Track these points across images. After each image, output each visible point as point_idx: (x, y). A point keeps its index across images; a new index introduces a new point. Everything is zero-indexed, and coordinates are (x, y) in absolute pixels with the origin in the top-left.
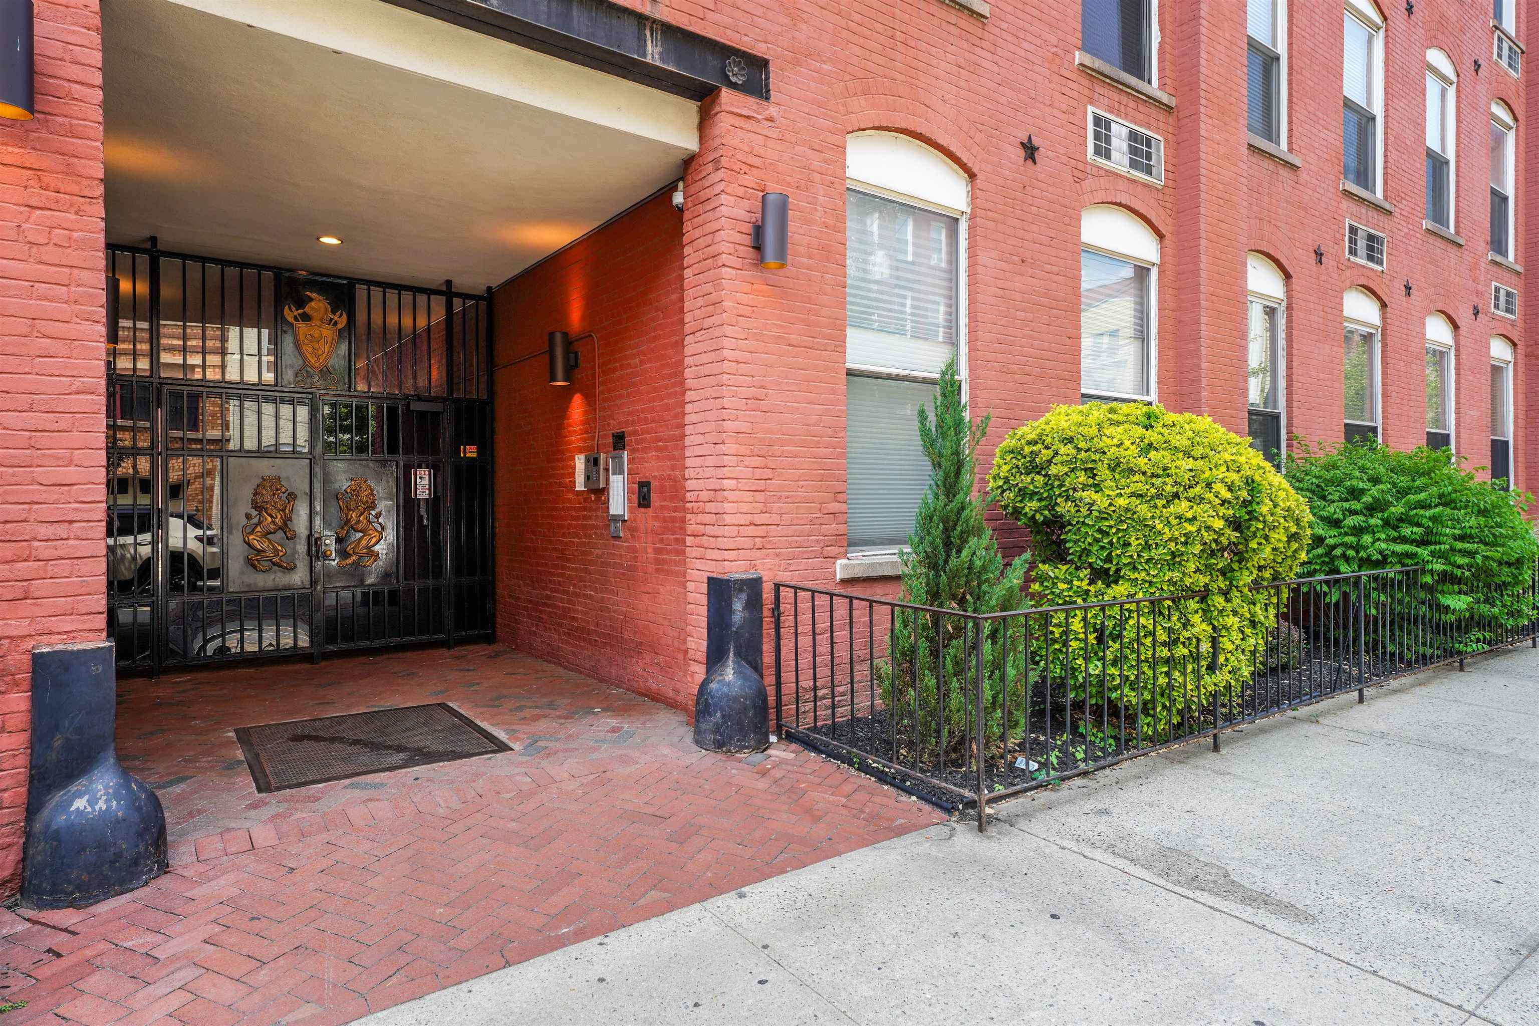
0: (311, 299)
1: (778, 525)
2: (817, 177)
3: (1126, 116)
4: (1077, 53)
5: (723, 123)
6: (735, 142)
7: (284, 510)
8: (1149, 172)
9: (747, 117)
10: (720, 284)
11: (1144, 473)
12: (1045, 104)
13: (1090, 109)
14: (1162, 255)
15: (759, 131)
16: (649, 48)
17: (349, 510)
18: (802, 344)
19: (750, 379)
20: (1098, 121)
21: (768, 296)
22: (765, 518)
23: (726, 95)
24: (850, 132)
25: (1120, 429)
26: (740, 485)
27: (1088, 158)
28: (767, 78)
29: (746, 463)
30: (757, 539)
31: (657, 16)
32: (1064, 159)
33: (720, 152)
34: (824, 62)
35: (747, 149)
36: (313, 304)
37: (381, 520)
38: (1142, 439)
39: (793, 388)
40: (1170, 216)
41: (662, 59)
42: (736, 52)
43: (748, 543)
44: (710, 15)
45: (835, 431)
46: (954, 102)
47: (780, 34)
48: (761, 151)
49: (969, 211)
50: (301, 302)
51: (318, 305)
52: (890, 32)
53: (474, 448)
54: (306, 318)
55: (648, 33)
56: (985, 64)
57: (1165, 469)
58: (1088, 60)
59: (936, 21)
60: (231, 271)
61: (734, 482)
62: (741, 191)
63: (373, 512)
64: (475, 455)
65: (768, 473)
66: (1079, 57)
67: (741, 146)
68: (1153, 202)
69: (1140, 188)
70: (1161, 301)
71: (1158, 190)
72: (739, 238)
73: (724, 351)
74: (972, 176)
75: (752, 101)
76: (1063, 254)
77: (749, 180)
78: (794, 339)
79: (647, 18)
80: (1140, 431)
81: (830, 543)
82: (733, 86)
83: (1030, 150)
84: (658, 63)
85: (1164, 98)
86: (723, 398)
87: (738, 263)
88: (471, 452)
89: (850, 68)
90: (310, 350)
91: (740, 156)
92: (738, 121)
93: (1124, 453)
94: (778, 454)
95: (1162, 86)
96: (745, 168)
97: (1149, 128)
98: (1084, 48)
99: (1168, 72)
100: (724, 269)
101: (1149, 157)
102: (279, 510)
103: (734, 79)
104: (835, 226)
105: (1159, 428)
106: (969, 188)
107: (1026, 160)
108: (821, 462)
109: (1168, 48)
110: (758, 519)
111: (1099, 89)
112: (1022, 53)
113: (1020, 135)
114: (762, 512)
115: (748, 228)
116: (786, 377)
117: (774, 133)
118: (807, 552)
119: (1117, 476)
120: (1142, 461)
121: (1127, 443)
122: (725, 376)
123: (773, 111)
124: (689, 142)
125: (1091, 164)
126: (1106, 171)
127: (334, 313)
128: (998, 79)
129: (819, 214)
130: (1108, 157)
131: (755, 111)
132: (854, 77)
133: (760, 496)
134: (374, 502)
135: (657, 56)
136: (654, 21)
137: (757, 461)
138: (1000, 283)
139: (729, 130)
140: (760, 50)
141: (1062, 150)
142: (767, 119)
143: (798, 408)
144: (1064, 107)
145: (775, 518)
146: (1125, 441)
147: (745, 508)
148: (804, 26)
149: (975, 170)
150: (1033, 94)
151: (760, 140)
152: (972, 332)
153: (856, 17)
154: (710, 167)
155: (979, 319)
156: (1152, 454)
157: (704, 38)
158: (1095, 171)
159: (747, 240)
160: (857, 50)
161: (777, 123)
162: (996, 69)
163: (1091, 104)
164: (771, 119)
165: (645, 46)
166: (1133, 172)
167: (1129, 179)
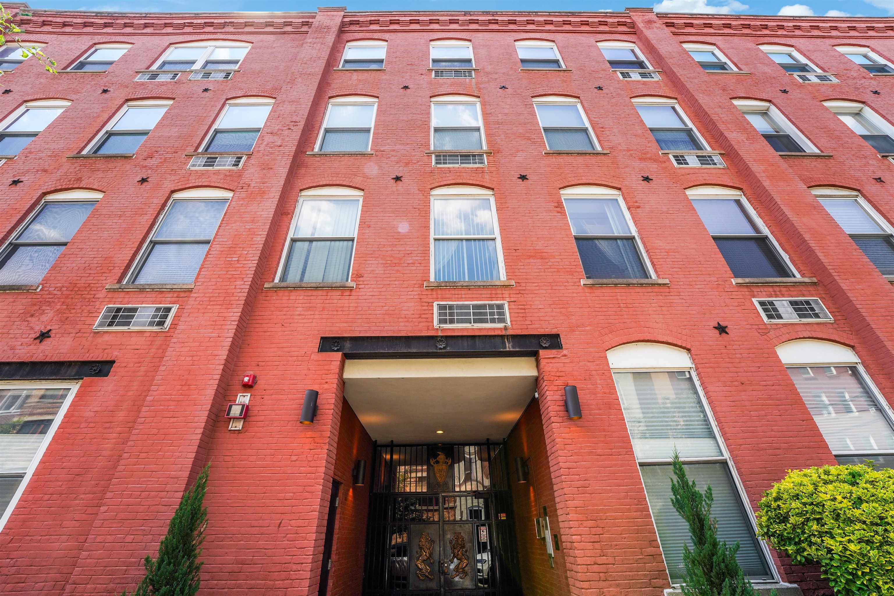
0: (439, 455)
1: (614, 564)
2: (594, 373)
3: (783, 296)
4: (732, 280)
5: (543, 362)
6: (549, 369)
7: (429, 549)
8: (817, 316)
9: (553, 358)
10: (553, 431)
11: (864, 522)
12: (722, 306)
13: (754, 300)
14: (860, 357)
15: (560, 361)
16: (507, 345)
17: (454, 548)
18: (606, 454)
19: (578, 477)
20: (762, 304)
21: (580, 433)
22: (604, 559)
23: (542, 352)
24: (607, 350)
25: (830, 487)
26: (583, 539)
27: (765, 322)
28: (560, 340)
29: (584, 525)
30: (601, 574)
31: (508, 334)
32: (749, 327)
33: (543, 375)
34: (586, 327)
35: (556, 370)
36: (439, 456)
37: (467, 554)
38: (851, 493)
39: (605, 479)
40: (852, 334)
41: (513, 347)
42: (544, 336)
43: (596, 576)
44: (529, 327)
45: (639, 501)
46: (663, 322)
47: (563, 323)
48: (563, 369)
49: (694, 366)
50: (436, 456)
51: (441, 457)
52: (617, 306)
53: (504, 515)
54: (437, 462)
55: (506, 340)
56: (675, 301)
57: (881, 518)
58: (740, 280)
59: (641, 294)
60: (414, 448)
61: (579, 537)
62: (556, 388)
63: (464, 550)
64: (505, 518)
65: (599, 530)
66: (734, 281)
67: (553, 370)
68: (831, 331)
69: (815, 326)
70: (878, 384)
71: (832, 323)
72: (558, 408)
73: (560, 463)
74: (689, 350)
75: (554, 351)
76: (772, 374)
77: (559, 382)
78: (599, 451)
79: (504, 336)
80: (847, 487)
81: (655, 577)
82: (545, 348)
83: (722, 329)
84: (511, 350)
85: (807, 280)
86: (564, 488)
87: (560, 419)
88: (503, 517)
89: (600, 325)
90: (439, 475)
91: (553, 374)
92: (549, 361)
93: (839, 506)
94: (604, 518)
95: (803, 275)
96: (556, 378)
97: (804, 296)
98: (736, 276)
99: (802, 268)
100: (553, 424)
101: (812, 309)
102: (428, 549)
103: (544, 346)
104: (610, 392)
105: (862, 484)
106: (690, 355)
107: (720, 334)
108: (634, 522)
109: (795, 259)
110: (600, 560)
111: (755, 290)
112: (697, 290)
113: (711, 324)
114: (600, 556)
115: (562, 403)
116: (599, 473)
117: (567, 361)
118: (639, 583)
119: (841, 524)
120: (857, 512)
121: (839, 498)
122: (563, 477)
123: (565, 352)
124: (534, 373)
125: (768, 324)
126: (782, 324)
127: (447, 459)
128: (687, 305)
129: (599, 389)
130: (780, 317)
131: (556, 355)
132: (603, 328)
133: (597, 545)
134: (464, 544)
135: (510, 347)
136: (508, 336)
137: (590, 523)
138: (730, 399)
139: (545, 365)
140: (554, 331)
141: (745, 323)
142: (563, 356)
143: (611, 490)
144: (736, 304)
145: (611, 560)
146: (837, 497)
147: (589, 553)
148: (573, 317)
149: (688, 347)
150: (712, 304)
151: (562, 365)
152: (721, 429)
153: (597, 306)
154: (542, 381)
155: (722, 421)
156: (864, 506)
157: (529, 335)
158: (774, 327)
159: (562, 408)
160: (602, 317)
161: (569, 356)
162: (683, 301)
163: (753, 297)
164: (565, 356)
165: (506, 345)
166: (803, 320)
167: (802, 324)
